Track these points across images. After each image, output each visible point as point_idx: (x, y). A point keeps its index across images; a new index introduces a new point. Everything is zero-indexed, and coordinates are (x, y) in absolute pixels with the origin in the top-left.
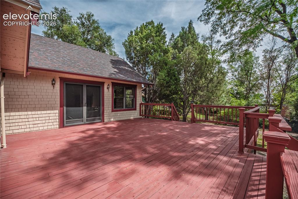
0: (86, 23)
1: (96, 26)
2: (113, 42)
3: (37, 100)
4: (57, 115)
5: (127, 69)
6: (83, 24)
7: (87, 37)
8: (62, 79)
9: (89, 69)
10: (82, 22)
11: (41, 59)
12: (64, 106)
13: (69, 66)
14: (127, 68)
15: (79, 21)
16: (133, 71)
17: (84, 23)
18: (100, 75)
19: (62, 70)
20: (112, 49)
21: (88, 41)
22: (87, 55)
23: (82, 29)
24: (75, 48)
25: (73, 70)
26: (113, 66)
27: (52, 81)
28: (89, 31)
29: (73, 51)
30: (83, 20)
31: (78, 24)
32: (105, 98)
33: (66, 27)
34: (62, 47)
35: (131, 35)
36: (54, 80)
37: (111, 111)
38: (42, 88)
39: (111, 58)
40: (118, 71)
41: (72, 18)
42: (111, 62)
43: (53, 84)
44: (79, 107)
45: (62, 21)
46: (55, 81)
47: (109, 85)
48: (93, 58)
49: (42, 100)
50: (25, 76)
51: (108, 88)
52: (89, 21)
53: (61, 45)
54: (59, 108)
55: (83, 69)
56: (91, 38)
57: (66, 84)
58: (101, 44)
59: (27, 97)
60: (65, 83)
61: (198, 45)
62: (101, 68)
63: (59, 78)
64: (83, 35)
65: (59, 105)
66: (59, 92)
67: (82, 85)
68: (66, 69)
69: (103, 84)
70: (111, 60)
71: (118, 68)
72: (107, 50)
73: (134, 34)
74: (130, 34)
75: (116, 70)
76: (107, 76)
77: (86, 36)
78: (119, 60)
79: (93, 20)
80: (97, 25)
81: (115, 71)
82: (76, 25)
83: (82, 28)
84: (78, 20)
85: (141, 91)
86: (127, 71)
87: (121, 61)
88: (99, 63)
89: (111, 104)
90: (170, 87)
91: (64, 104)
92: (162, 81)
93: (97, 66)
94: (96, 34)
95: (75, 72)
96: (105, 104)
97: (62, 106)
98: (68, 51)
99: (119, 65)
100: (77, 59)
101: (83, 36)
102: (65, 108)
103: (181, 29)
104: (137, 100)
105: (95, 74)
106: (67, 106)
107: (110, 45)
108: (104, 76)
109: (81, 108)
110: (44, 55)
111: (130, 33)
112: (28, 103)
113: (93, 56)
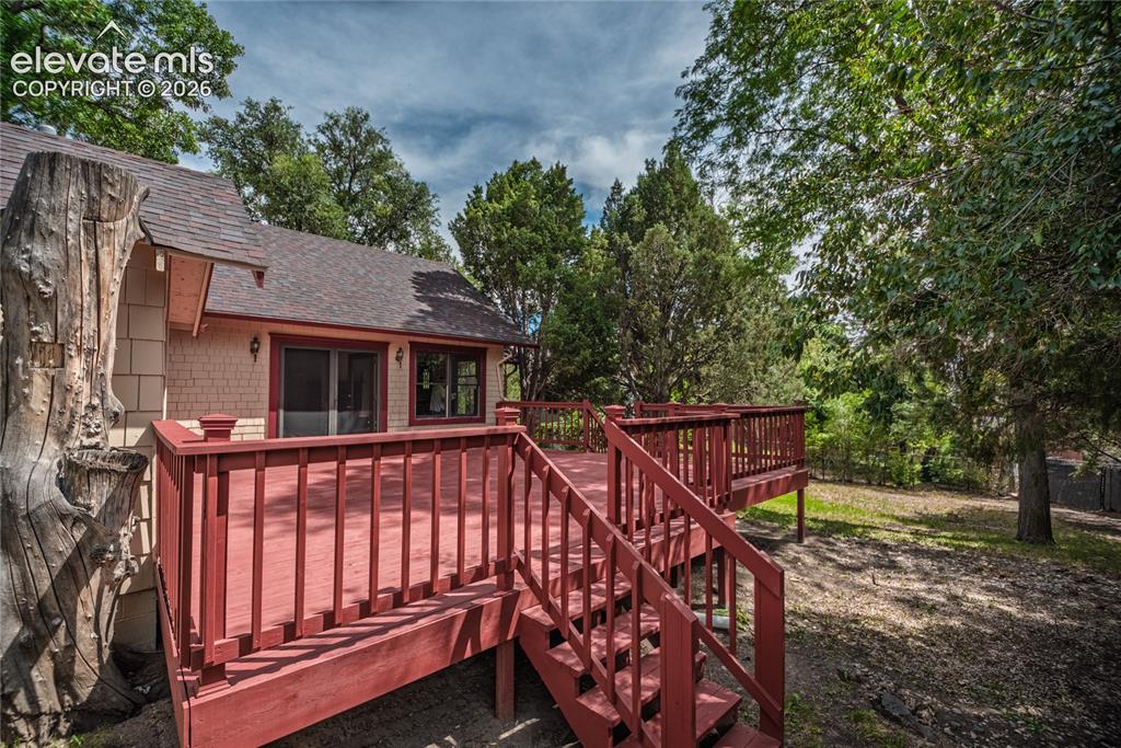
0: (346, 144)
1: (380, 151)
2: (435, 205)
3: (214, 390)
4: (262, 429)
5: (462, 302)
6: (336, 147)
7: (350, 188)
8: (275, 337)
9: (345, 308)
10: (334, 140)
11: (227, 289)
12: (279, 407)
13: (295, 302)
14: (461, 298)
15: (323, 139)
16: (480, 308)
17: (342, 143)
18: (375, 324)
19: (276, 314)
20: (433, 228)
21: (354, 200)
22: (345, 265)
23: (332, 162)
24: (312, 246)
25: (304, 313)
26: (418, 294)
27: (252, 343)
28: (357, 168)
29: (304, 254)
30: (337, 132)
31: (321, 148)
32: (390, 385)
33: (281, 163)
34: (274, 245)
35: (477, 198)
36: (256, 340)
37: (406, 423)
38: (228, 361)
39: (415, 268)
40: (430, 309)
41: (302, 131)
42: (414, 282)
43: (254, 351)
44: (320, 410)
45: (271, 142)
46: (259, 343)
47: (400, 349)
48: (361, 272)
49: (227, 390)
50: (195, 334)
51: (399, 359)
52: (357, 138)
53: (272, 238)
54: (266, 411)
55: (329, 309)
56: (363, 190)
57: (286, 349)
58: (394, 212)
59: (190, 383)
60: (284, 347)
61: (695, 217)
62: (382, 302)
63: (270, 334)
64: (337, 181)
65: (267, 405)
66: (267, 370)
67: (329, 352)
68: (289, 314)
69: (384, 346)
70: (415, 273)
71: (430, 301)
72: (413, 232)
73: (484, 195)
74: (472, 195)
75: (424, 306)
76: (397, 326)
77: (347, 185)
78: (443, 272)
79: (369, 132)
80: (381, 147)
81: (422, 311)
82: (312, 149)
83: (334, 158)
84: (320, 134)
85: (501, 365)
86: (460, 306)
87: (447, 273)
88: (377, 287)
89: (407, 403)
90: (578, 354)
91: (279, 402)
92: (553, 336)
93: (371, 296)
94: (378, 178)
95: (310, 318)
96: (390, 403)
97: (273, 408)
98: (292, 257)
99: (439, 291)
100: (315, 280)
101: (338, 185)
102: (282, 412)
103: (645, 166)
104: (488, 394)
105: (363, 322)
106: (286, 410)
107: (425, 215)
108: (386, 325)
109: (323, 414)
110: (232, 276)
111: (475, 192)
112: (192, 398)
113: (363, 266)
